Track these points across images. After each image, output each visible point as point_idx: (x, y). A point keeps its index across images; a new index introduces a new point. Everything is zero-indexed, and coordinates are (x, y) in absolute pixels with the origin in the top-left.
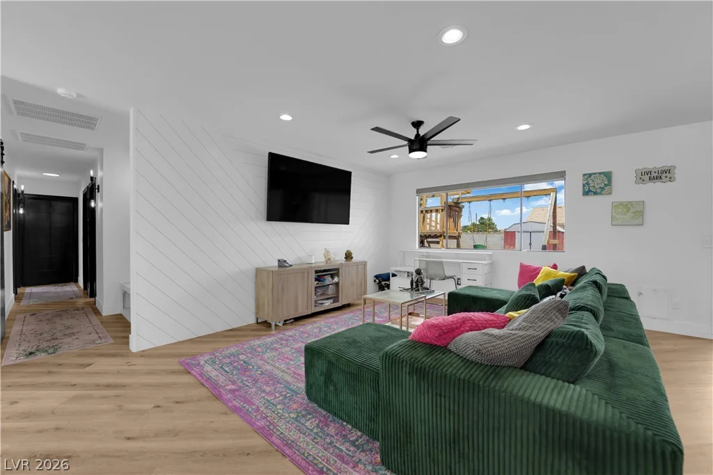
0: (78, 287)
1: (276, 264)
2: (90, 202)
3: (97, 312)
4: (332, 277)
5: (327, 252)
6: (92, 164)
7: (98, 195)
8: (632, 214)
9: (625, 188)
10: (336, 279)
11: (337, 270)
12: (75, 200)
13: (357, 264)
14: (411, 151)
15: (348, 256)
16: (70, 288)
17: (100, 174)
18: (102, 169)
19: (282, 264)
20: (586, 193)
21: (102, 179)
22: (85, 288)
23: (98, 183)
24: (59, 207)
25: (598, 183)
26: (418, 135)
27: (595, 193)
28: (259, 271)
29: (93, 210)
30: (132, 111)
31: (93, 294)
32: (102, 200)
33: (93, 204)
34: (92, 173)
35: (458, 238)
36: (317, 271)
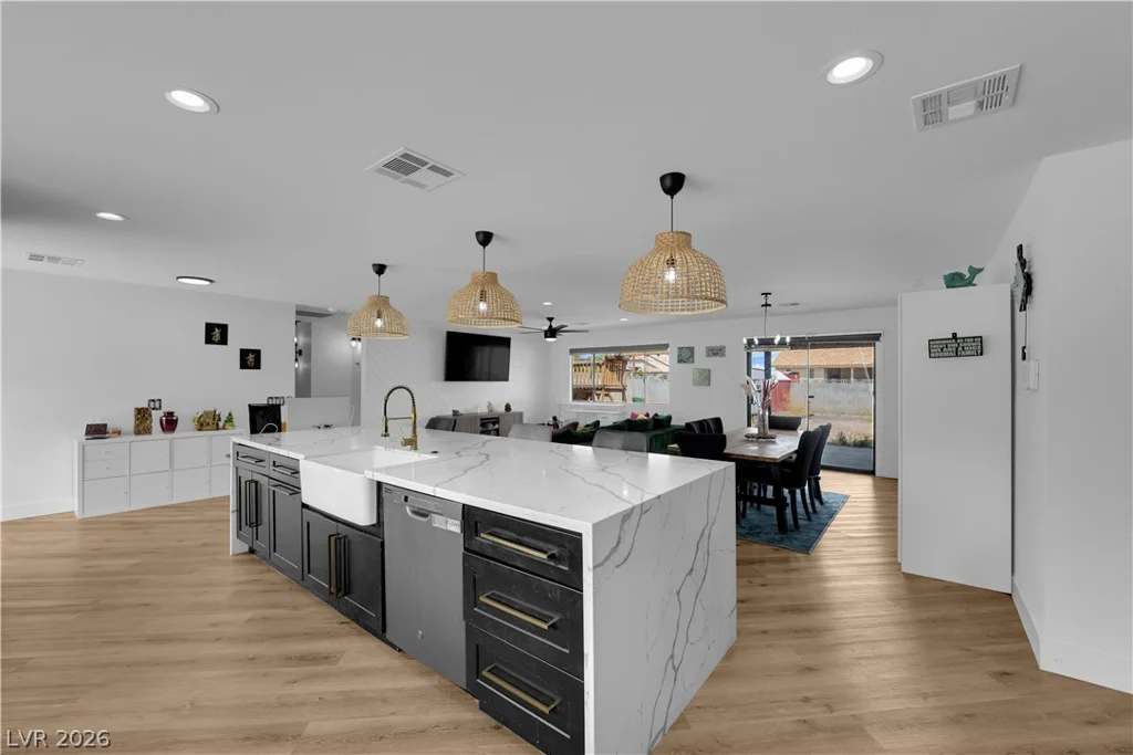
1: (451, 413)
4: (494, 424)
5: (490, 404)
8: (705, 378)
9: (701, 360)
10: (497, 426)
11: (498, 418)
13: (515, 414)
14: (546, 337)
15: (508, 408)
19: (455, 413)
20: (679, 361)
25: (686, 354)
26: (550, 327)
27: (686, 362)
35: (623, 391)
36: (482, 419)
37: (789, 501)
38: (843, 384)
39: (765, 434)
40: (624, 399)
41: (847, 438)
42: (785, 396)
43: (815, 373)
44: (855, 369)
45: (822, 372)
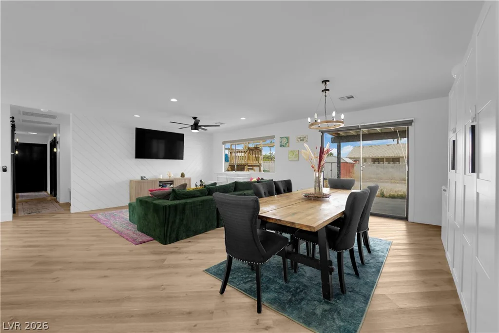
0: (47, 193)
1: (140, 179)
2: (54, 149)
3: (57, 202)
5: (169, 173)
6: (54, 130)
7: (57, 146)
8: (295, 155)
11: (173, 181)
12: (45, 146)
13: (187, 179)
14: (192, 129)
15: (183, 175)
16: (43, 194)
17: (58, 135)
18: (59, 133)
19: (143, 178)
20: (281, 146)
21: (59, 138)
22: (51, 193)
23: (57, 140)
24: (36, 149)
25: (284, 141)
27: (284, 146)
28: (131, 181)
29: (56, 153)
30: (71, 114)
31: (55, 195)
32: (59, 148)
33: (55, 150)
34: (55, 135)
35: (259, 166)
36: (160, 182)
37: (335, 266)
38: (381, 164)
39: (320, 193)
40: (260, 171)
41: (385, 193)
42: (351, 170)
43: (367, 160)
44: (386, 158)
45: (371, 160)
